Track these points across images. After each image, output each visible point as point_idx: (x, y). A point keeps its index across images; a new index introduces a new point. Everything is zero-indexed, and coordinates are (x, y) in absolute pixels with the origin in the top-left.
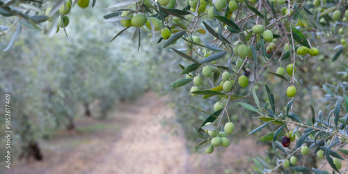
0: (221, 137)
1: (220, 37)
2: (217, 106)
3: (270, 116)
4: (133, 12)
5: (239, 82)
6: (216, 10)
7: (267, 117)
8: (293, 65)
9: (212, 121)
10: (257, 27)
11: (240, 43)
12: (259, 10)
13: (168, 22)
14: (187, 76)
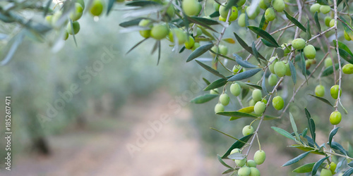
0: (249, 166)
1: (254, 53)
2: (246, 130)
3: (310, 145)
4: (153, 21)
5: (274, 104)
6: (247, 18)
7: (306, 146)
8: (339, 86)
9: (240, 147)
10: (297, 42)
11: (276, 60)
12: (299, 21)
13: (192, 29)
14: (212, 92)
